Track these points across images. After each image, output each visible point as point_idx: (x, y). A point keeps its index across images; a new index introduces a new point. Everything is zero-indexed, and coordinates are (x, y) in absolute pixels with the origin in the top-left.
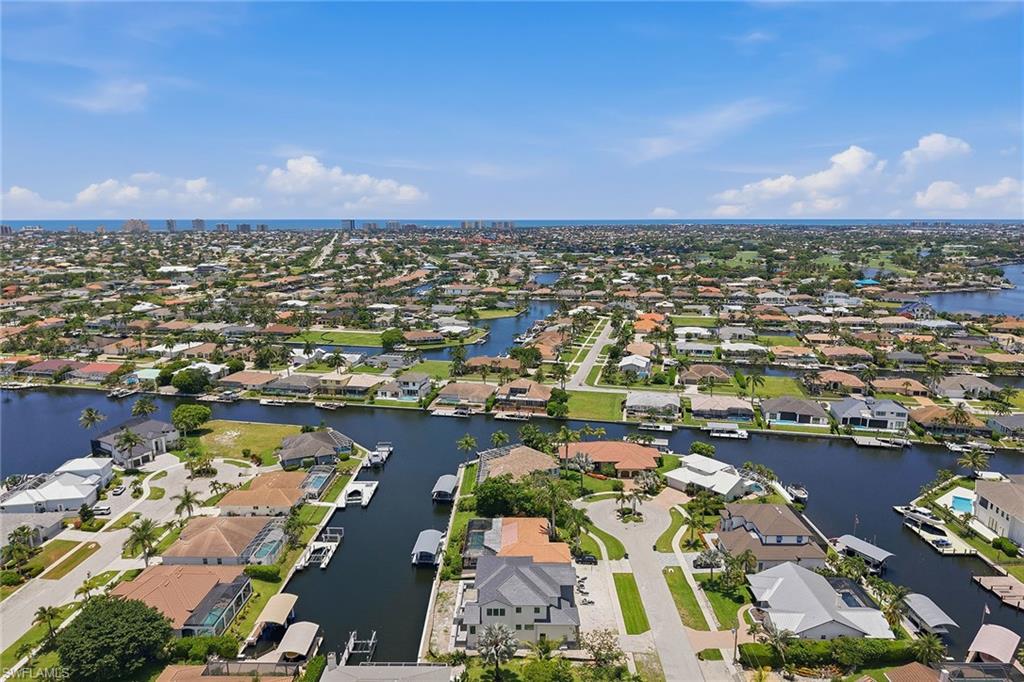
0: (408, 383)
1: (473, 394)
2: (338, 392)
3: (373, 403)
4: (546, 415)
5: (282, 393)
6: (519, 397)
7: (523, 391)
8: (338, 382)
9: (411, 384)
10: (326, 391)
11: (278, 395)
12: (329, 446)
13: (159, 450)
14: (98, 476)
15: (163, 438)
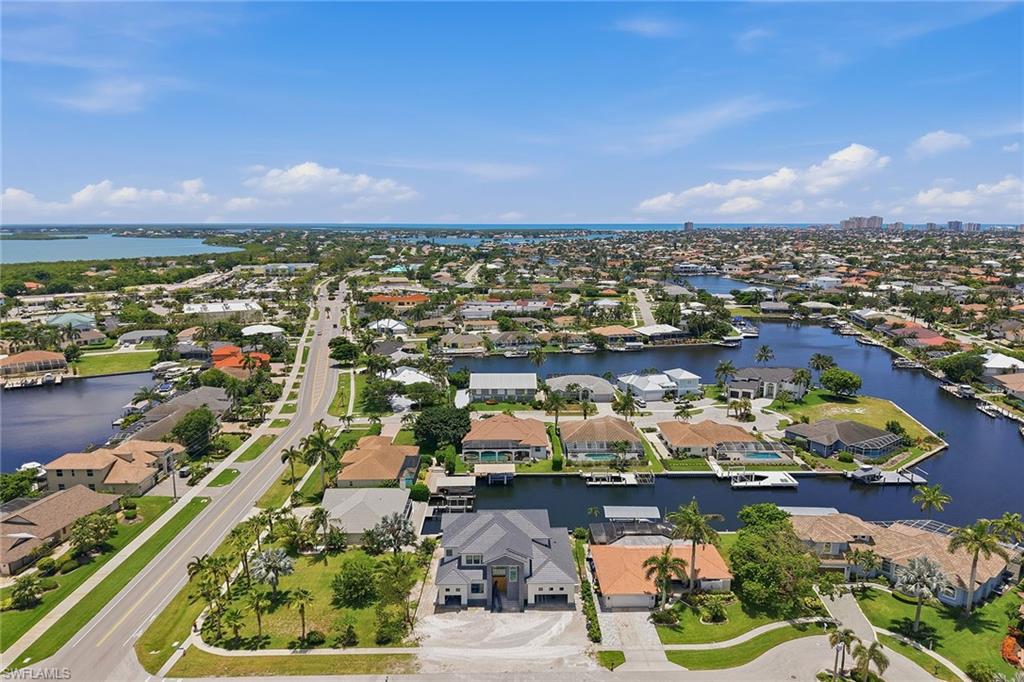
12: (838, 437)
13: (772, 395)
14: (674, 384)
15: (775, 385)
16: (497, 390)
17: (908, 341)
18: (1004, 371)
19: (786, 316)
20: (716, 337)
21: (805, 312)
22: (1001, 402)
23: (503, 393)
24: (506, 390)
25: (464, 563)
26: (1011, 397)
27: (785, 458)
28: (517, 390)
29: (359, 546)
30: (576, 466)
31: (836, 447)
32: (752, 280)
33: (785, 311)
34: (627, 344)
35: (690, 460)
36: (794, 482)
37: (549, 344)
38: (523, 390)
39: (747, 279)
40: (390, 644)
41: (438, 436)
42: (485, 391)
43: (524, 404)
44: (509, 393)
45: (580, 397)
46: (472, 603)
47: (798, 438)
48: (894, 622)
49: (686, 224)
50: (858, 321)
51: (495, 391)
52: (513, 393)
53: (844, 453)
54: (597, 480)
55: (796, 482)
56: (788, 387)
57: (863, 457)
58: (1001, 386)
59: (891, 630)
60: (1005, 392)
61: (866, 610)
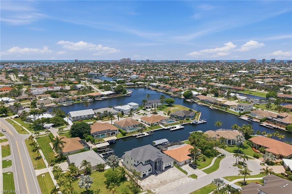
0: (240, 106)
1: (261, 115)
2: (220, 105)
3: (226, 110)
4: (284, 129)
5: (206, 103)
6: (279, 120)
7: (282, 118)
8: (220, 102)
9: (241, 106)
10: (217, 104)
11: (205, 103)
12: (184, 114)
13: (155, 107)
14: (133, 107)
15: (156, 104)
16: (81, 116)
17: (170, 90)
18: (197, 95)
19: (133, 86)
20: (124, 94)
21: (138, 85)
22: (200, 102)
23: (84, 117)
24: (84, 116)
25: (144, 164)
26: (203, 101)
27: (176, 122)
28: (88, 115)
29: (95, 170)
30: (129, 133)
31: (185, 117)
32: (114, 77)
33: (133, 85)
34: (102, 97)
35: (155, 126)
36: (182, 127)
37: (76, 100)
38: (90, 115)
39: (112, 76)
40: (139, 192)
41: (83, 133)
42: (77, 117)
43: (92, 119)
44: (85, 117)
45: (108, 115)
46: (150, 174)
47: (175, 116)
48: (234, 151)
49: (75, 60)
50: (153, 86)
51: (80, 117)
52: (87, 116)
53: (187, 118)
54: (139, 136)
55: (183, 127)
56: (159, 104)
57: (191, 118)
58: (198, 99)
59: (234, 153)
60: (199, 100)
61: (226, 150)
